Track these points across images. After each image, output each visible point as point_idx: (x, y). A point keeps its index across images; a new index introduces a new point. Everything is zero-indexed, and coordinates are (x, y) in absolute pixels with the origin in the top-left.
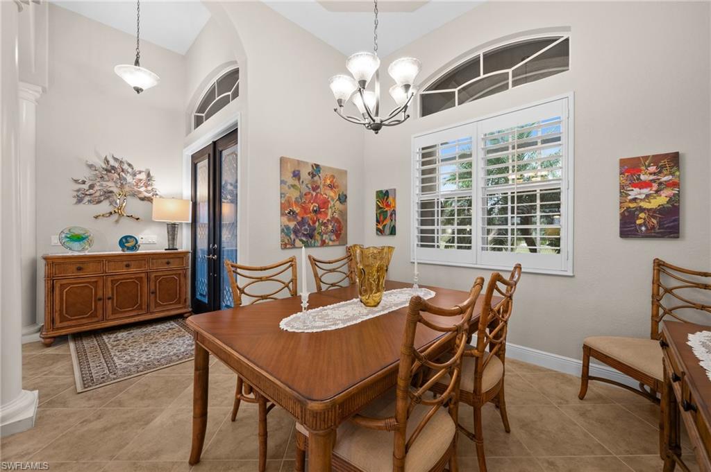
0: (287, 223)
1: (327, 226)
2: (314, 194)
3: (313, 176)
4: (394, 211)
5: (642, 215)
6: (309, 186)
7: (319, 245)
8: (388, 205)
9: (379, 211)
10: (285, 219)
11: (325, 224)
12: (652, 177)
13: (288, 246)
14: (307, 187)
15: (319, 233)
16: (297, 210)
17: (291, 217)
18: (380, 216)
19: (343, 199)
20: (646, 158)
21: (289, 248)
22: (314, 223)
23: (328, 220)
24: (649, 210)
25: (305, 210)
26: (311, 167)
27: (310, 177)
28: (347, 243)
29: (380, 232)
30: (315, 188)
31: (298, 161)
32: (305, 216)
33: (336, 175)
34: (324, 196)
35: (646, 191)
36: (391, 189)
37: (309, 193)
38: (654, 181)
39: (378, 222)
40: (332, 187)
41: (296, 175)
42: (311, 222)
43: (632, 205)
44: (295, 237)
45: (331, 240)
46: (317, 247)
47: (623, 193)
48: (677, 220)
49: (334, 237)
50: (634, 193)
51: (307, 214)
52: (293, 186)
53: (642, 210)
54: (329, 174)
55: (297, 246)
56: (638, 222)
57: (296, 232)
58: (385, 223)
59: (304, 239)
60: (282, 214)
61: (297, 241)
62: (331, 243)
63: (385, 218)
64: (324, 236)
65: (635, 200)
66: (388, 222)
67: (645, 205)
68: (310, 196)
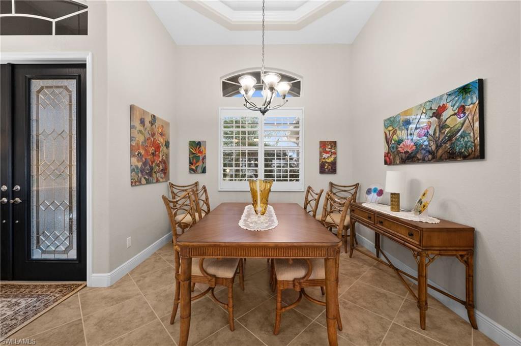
0: (137, 163)
1: (159, 167)
2: (152, 139)
3: (152, 125)
4: (205, 156)
5: (327, 165)
6: (150, 132)
7: (155, 182)
8: (200, 152)
9: (192, 156)
10: (134, 160)
11: (158, 165)
12: (330, 150)
13: (137, 184)
14: (148, 133)
15: (155, 172)
16: (143, 152)
17: (139, 159)
18: (193, 159)
19: (167, 145)
20: (328, 142)
21: (138, 185)
22: (152, 164)
23: (160, 161)
24: (329, 163)
25: (147, 151)
26: (150, 117)
27: (150, 125)
28: (169, 180)
29: (193, 171)
30: (153, 135)
31: (144, 111)
32: (147, 158)
33: (164, 125)
34: (158, 141)
35: (328, 155)
36: (203, 141)
37: (150, 138)
38: (330, 151)
39: (191, 163)
40: (162, 134)
41: (142, 122)
42: (150, 163)
43: (324, 160)
44: (141, 175)
45: (161, 178)
46: (154, 183)
47: (321, 155)
48: (336, 167)
49: (163, 175)
50: (325, 155)
51: (148, 156)
52: (140, 131)
53: (327, 162)
54: (161, 124)
55: (142, 183)
56: (326, 167)
57: (142, 171)
58: (197, 164)
59: (147, 177)
60: (132, 155)
61: (143, 179)
62: (161, 180)
63: (198, 161)
64: (158, 174)
65: (325, 158)
66: (200, 164)
67: (327, 161)
68: (150, 141)
